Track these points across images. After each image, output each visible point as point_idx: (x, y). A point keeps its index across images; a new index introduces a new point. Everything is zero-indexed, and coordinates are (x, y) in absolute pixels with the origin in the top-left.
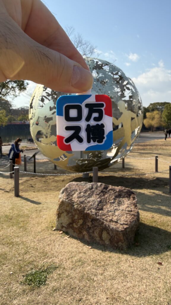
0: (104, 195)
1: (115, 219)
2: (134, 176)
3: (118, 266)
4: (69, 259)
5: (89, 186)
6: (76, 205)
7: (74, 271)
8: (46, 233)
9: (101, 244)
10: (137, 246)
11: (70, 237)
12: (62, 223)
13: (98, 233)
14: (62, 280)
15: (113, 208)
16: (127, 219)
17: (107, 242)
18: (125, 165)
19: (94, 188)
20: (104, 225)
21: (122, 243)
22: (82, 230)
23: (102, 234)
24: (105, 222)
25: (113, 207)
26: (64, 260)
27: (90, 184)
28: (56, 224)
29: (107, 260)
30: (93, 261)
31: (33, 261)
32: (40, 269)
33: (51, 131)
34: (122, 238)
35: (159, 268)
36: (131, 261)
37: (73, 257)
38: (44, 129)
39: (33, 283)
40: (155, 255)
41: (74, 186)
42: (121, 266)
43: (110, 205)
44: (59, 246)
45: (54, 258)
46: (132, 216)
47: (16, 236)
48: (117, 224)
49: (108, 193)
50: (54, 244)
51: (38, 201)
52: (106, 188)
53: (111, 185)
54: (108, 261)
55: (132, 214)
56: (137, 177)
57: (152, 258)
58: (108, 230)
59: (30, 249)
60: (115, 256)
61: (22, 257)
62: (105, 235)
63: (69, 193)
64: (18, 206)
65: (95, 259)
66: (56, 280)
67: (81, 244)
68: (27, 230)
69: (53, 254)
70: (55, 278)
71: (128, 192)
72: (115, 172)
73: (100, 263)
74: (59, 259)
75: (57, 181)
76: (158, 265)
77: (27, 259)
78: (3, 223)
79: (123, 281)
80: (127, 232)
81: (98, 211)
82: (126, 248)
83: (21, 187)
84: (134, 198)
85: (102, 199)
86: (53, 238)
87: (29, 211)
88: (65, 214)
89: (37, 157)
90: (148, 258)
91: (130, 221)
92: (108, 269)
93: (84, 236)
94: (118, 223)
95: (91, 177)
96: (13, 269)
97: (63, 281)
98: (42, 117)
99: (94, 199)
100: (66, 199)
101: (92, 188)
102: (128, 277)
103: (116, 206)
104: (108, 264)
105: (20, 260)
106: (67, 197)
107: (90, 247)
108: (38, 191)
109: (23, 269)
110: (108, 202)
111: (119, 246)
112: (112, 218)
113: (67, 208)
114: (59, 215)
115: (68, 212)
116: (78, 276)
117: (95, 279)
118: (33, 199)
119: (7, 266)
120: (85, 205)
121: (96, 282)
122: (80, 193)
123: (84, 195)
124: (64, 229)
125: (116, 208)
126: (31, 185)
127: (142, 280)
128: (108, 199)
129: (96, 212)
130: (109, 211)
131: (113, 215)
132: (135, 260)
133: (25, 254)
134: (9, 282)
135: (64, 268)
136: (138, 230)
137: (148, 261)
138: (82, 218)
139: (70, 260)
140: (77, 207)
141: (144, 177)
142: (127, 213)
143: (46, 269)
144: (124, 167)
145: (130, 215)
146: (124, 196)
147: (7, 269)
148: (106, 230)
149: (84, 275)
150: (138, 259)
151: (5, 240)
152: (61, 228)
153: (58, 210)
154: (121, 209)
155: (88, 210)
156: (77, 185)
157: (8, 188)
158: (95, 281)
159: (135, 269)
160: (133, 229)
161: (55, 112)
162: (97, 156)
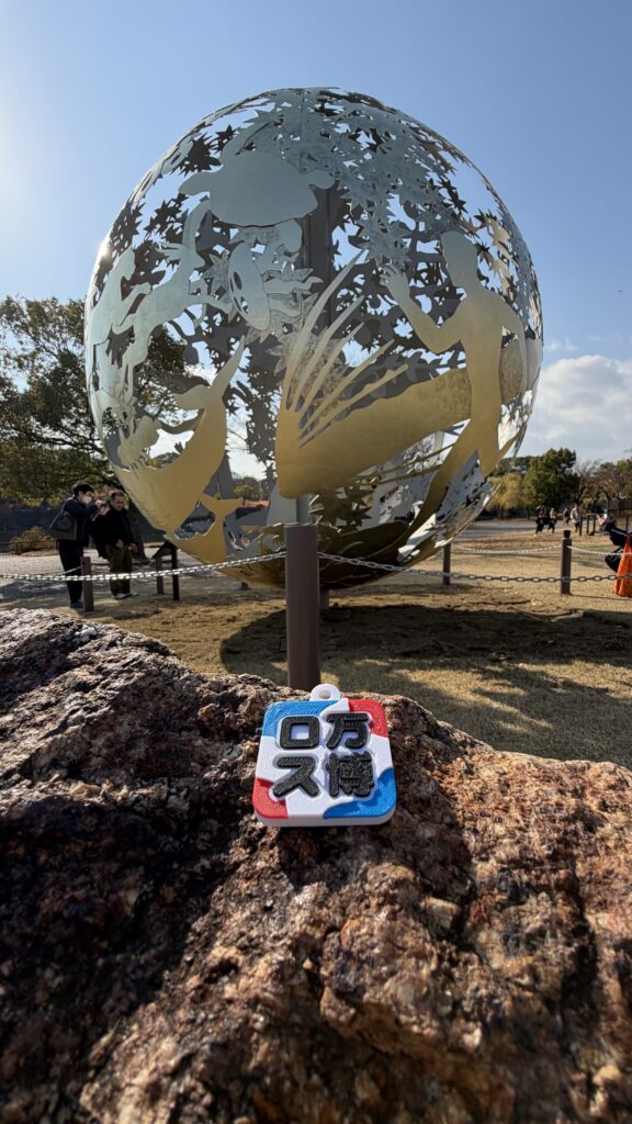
2: (486, 608)
18: (452, 578)
56: (502, 609)
72: (421, 594)
141: (526, 609)
144: (449, 583)
161: (141, 297)
162: (342, 510)
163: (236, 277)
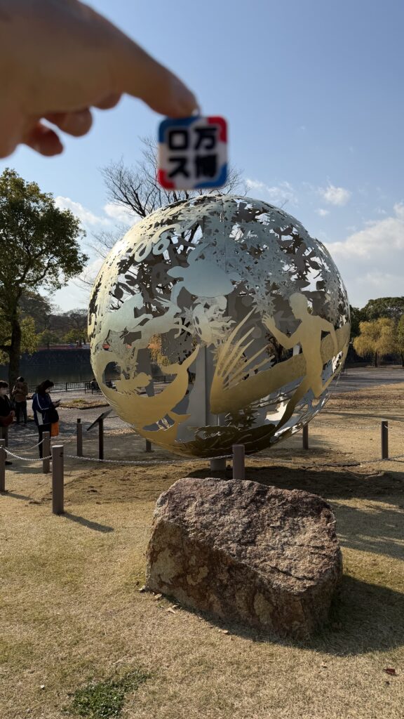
0: (258, 509)
1: (283, 565)
2: (332, 469)
3: (290, 675)
4: (175, 658)
5: (223, 487)
6: (193, 531)
7: (188, 685)
8: (124, 599)
9: (251, 625)
10: (336, 630)
11: (179, 607)
12: (159, 575)
13: (243, 598)
14: (159, 706)
15: (280, 541)
16: (313, 566)
17: (265, 620)
18: (309, 442)
19: (235, 492)
20: (257, 580)
21: (302, 622)
22: (207, 591)
23: (253, 600)
24: (259, 572)
25: (278, 537)
26: (165, 659)
27: (225, 482)
28: (147, 577)
29: (264, 662)
30: (232, 663)
31: (92, 662)
32: (110, 679)
33: (137, 364)
34: (300, 611)
35: (388, 683)
36: (322, 664)
37: (185, 653)
38: (122, 358)
39: (91, 710)
40: (378, 652)
41: (189, 488)
42: (297, 676)
43: (273, 533)
44: (154, 627)
45: (142, 656)
46: (323, 559)
47: (54, 603)
48: (289, 577)
49: (267, 505)
50: (141, 623)
51: (107, 525)
52: (262, 493)
53: (273, 487)
54: (266, 664)
55: (324, 555)
56: (339, 470)
57: (372, 657)
58: (266, 593)
59: (86, 634)
60: (284, 653)
61: (68, 651)
62: (260, 604)
63: (176, 504)
64: (60, 535)
65: (236, 659)
66: (145, 705)
67: (205, 625)
68: (80, 591)
69: (139, 645)
70: (144, 700)
71: (315, 502)
72: (287, 457)
73: (247, 668)
74: (152, 657)
75: (150, 479)
76: (385, 676)
77: (79, 657)
78: (24, 575)
79: (302, 711)
80: (313, 597)
81: (244, 547)
82: (311, 634)
83: (67, 493)
84: (329, 517)
85: (252, 520)
86: (140, 608)
87: (85, 547)
88: (167, 553)
89: (106, 423)
90: (362, 658)
91: (319, 572)
92: (266, 682)
93: (211, 605)
94: (291, 575)
95: (229, 469)
96: (47, 679)
97: (162, 708)
98: (117, 331)
99: (235, 518)
100: (169, 519)
101: (230, 492)
102: (313, 703)
103: (285, 536)
104: (268, 672)
105: (62, 659)
106: (171, 514)
107: (226, 632)
108: (108, 501)
109: (68, 678)
110: (268, 525)
111: (294, 629)
112: (277, 565)
113: (173, 538)
114: (153, 556)
115: (174, 549)
116: (196, 697)
117: (237, 704)
118: (94, 521)
119: (32, 672)
120: (212, 533)
121: (237, 713)
122: (202, 503)
123: (211, 510)
124: (165, 589)
125: (286, 540)
126: (92, 487)
127: (347, 709)
128: (266, 517)
129: (239, 548)
130: (270, 548)
131: (279, 558)
132: (331, 663)
133: (75, 644)
134: (38, 707)
135: (165, 679)
136: (339, 593)
137: (362, 664)
138: (206, 562)
139: (179, 660)
140: (195, 535)
141: (354, 470)
142: (312, 553)
143: (123, 680)
144: (307, 448)
145: (319, 557)
146: (306, 512)
147: (33, 678)
148: (262, 591)
149: (211, 694)
150: (337, 661)
151: (29, 612)
152: (157, 587)
153: (151, 545)
154: (298, 544)
155: (221, 545)
156: (195, 484)
157: (38, 495)
158: (237, 709)
159: (332, 683)
160: (327, 590)
161: (146, 320)
162: (242, 420)
163: (197, 319)
